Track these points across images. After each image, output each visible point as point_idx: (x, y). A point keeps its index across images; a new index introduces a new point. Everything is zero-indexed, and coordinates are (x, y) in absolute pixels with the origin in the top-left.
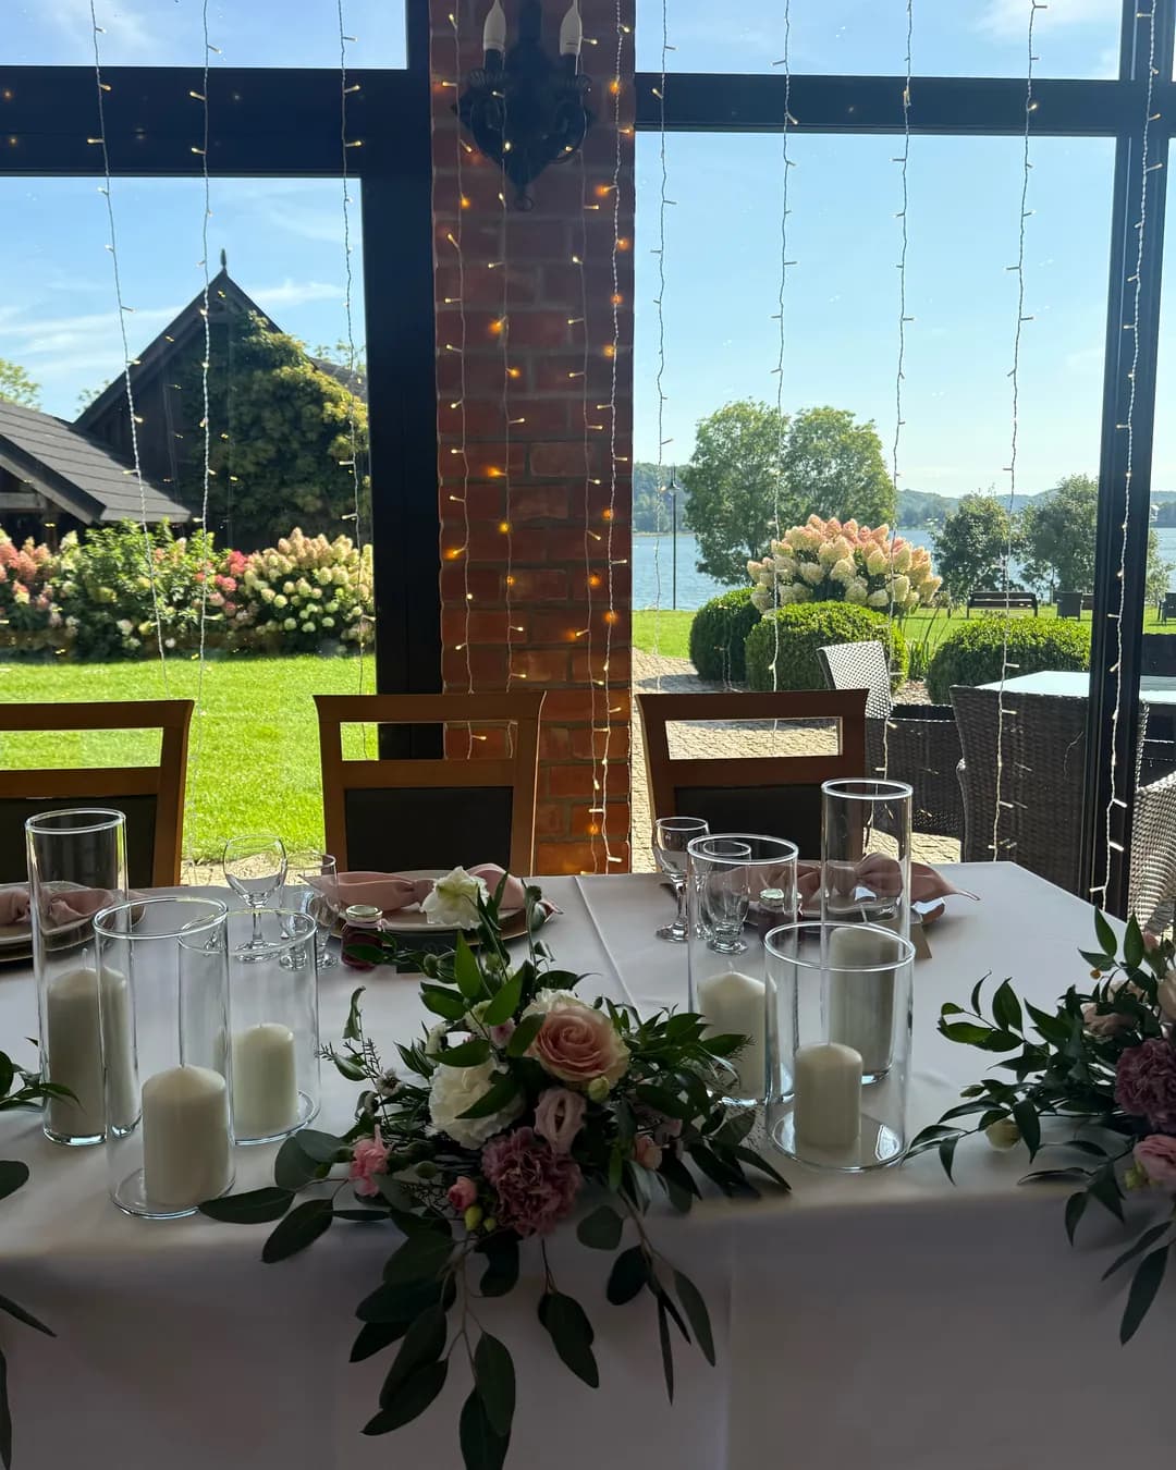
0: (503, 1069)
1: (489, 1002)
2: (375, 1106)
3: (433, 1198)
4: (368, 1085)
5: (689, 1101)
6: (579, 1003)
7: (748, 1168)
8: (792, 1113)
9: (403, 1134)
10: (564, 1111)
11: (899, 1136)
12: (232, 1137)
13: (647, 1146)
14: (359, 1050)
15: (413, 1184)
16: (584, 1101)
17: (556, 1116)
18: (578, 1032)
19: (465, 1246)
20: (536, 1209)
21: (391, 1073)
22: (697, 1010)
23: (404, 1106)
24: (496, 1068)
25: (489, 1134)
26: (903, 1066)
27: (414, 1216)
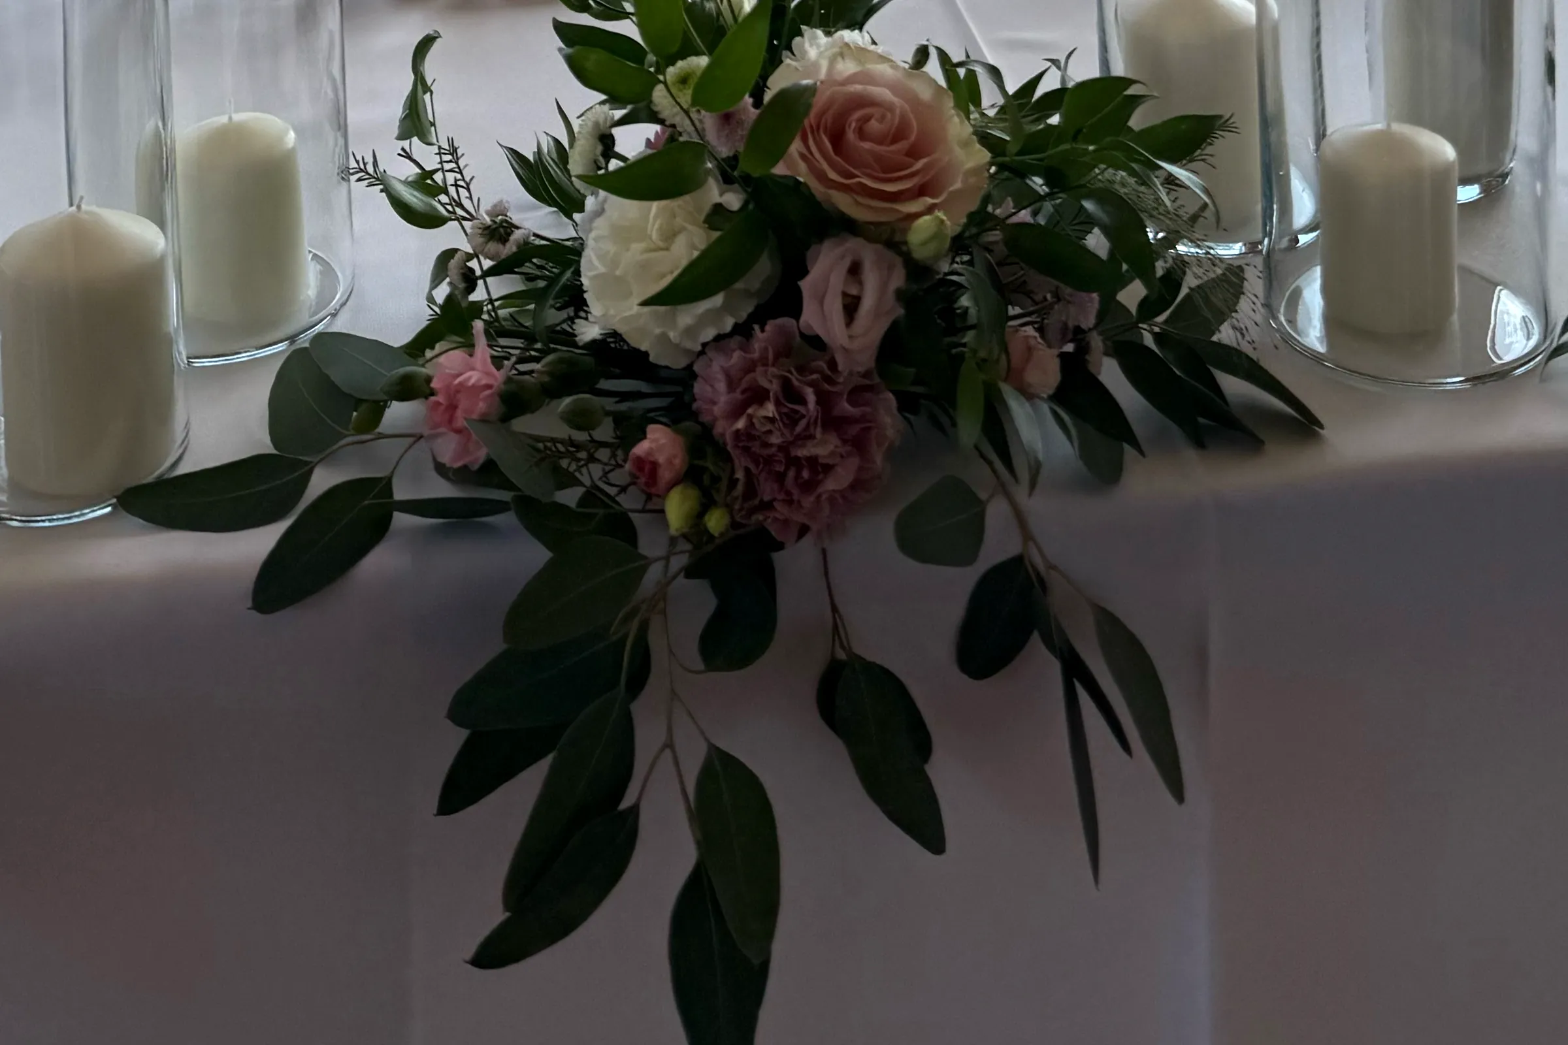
0: (733, 200)
1: (703, 61)
2: (470, 280)
3: (596, 470)
4: (452, 236)
5: (1111, 253)
6: (883, 59)
7: (1233, 386)
8: (1317, 271)
9: (529, 337)
10: (860, 283)
11: (1537, 313)
12: (181, 350)
13: (1030, 349)
14: (431, 163)
15: (554, 441)
16: (899, 261)
17: (845, 295)
18: (882, 119)
19: (667, 567)
20: (808, 487)
21: (499, 210)
22: (1119, 69)
23: (530, 278)
24: (717, 199)
25: (709, 334)
26: (1541, 165)
27: (563, 507)
